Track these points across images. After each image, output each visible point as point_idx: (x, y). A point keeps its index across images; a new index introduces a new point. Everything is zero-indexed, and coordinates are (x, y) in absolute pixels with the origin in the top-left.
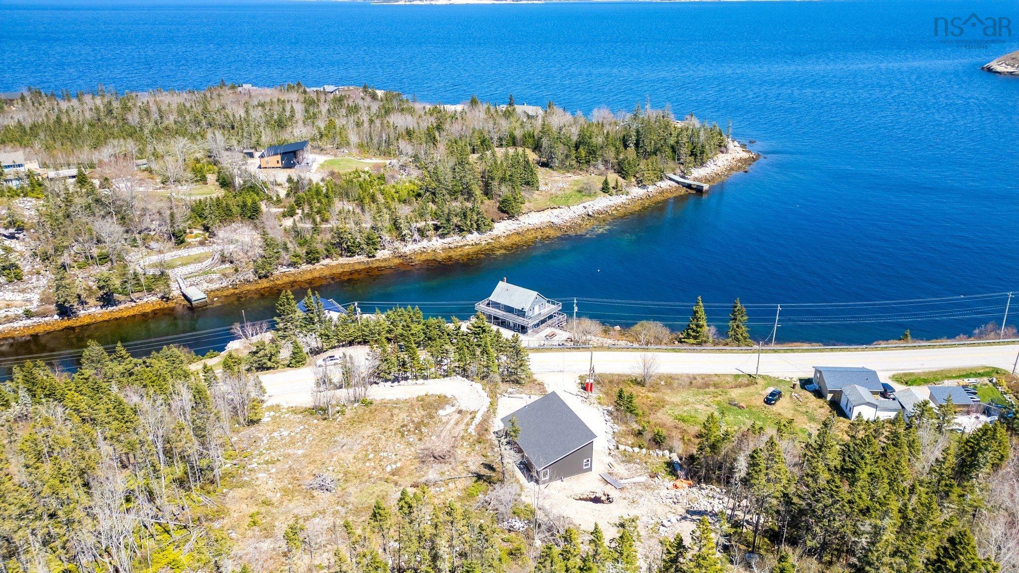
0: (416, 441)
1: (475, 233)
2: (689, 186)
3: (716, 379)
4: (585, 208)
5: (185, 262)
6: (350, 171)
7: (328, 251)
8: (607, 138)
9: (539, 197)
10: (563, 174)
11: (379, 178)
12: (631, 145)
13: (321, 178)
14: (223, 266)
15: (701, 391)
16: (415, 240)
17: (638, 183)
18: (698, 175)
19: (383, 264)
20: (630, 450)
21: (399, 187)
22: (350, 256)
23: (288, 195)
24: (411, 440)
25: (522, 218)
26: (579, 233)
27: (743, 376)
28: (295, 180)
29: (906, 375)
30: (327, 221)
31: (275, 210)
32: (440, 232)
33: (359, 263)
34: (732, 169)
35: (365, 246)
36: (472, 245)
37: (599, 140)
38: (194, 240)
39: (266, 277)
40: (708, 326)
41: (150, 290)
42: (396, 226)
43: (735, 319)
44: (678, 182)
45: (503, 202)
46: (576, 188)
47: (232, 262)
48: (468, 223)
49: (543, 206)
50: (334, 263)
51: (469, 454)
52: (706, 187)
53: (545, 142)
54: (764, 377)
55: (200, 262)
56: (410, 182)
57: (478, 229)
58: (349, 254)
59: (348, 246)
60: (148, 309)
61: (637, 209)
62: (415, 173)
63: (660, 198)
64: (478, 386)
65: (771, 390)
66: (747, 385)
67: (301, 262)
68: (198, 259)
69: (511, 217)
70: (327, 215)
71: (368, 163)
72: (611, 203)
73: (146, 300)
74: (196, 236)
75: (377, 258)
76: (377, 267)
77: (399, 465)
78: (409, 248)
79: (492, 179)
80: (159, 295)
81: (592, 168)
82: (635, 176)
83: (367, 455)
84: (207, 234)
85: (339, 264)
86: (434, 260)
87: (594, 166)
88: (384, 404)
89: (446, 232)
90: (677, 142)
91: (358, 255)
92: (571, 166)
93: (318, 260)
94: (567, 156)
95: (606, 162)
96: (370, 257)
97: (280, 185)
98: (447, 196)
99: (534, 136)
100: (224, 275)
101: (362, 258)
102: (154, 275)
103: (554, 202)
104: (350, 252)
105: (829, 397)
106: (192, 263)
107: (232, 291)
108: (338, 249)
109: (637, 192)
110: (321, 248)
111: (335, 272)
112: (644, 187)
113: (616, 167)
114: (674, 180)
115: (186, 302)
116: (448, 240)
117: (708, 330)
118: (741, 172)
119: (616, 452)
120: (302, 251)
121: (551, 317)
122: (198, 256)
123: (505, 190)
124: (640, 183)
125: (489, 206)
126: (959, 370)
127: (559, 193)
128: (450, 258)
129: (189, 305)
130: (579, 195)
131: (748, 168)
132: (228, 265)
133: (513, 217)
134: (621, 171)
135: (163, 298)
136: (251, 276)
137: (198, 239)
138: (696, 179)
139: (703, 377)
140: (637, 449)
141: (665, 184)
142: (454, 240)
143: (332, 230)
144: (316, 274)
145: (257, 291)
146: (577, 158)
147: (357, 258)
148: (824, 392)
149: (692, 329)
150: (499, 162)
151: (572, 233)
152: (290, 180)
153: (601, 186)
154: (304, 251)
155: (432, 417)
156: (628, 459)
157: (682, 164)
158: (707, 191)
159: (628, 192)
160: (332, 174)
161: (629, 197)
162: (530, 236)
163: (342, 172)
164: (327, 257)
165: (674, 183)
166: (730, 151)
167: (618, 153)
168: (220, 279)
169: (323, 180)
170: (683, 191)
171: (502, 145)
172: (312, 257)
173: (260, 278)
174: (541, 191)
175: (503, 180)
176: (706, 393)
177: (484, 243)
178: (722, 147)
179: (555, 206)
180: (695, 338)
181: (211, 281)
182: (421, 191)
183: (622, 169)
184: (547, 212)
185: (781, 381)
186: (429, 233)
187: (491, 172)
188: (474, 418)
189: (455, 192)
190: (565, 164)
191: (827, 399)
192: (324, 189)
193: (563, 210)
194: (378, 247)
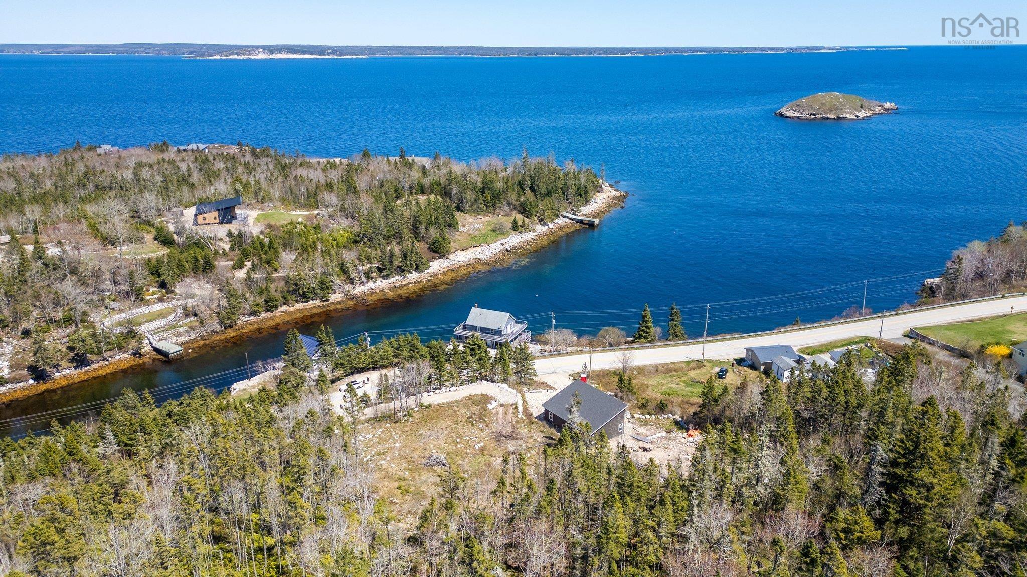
0: (485, 427)
1: (414, 273)
2: (581, 222)
3: (673, 366)
4: (503, 245)
5: (149, 318)
6: (285, 223)
7: (285, 298)
8: (507, 184)
9: (461, 238)
10: (475, 216)
11: (315, 228)
12: (527, 189)
13: (260, 230)
14: (188, 320)
15: (667, 375)
16: (362, 283)
17: (540, 222)
18: (586, 212)
19: (339, 306)
20: (643, 417)
21: (335, 235)
22: (305, 302)
23: (232, 249)
24: (481, 426)
25: (452, 257)
26: (505, 266)
27: (693, 361)
28: (236, 234)
29: (807, 348)
30: (276, 270)
31: (223, 264)
32: (384, 273)
33: (316, 307)
34: (610, 206)
35: (319, 291)
36: (415, 283)
37: (500, 185)
38: (152, 297)
39: (230, 326)
40: (655, 326)
41: (121, 348)
42: (344, 271)
43: (673, 320)
44: (571, 219)
45: (434, 243)
46: (489, 228)
47: (196, 315)
48: (408, 263)
49: (466, 245)
50: (292, 309)
51: (529, 432)
52: (596, 221)
53: (455, 189)
54: (709, 361)
55: (164, 317)
56: (344, 230)
57: (417, 269)
58: (304, 300)
59: (304, 292)
60: (123, 366)
61: (546, 243)
62: (345, 223)
63: (561, 233)
64: (505, 385)
65: (717, 369)
66: (699, 368)
67: (261, 309)
68: (162, 315)
69: (442, 256)
70: (276, 265)
71: (300, 215)
72: (522, 240)
73: (118, 357)
74: (154, 293)
75: (331, 301)
76: (335, 310)
77: (482, 444)
78: (358, 290)
79: (420, 223)
80: (130, 352)
81: (498, 210)
82: (536, 216)
83: (455, 441)
84: (164, 290)
85: (297, 310)
86: (385, 298)
87: (500, 208)
88: (442, 405)
89: (389, 273)
90: (565, 185)
91: (313, 300)
92: (480, 209)
93: (276, 307)
94: (476, 200)
95: (509, 204)
96: (324, 301)
97: (221, 240)
98: (382, 241)
99: (440, 184)
100: (190, 327)
101: (317, 302)
102: (121, 333)
103: (475, 241)
104: (305, 297)
105: (762, 368)
106: (156, 319)
107: (203, 342)
108: (294, 296)
109: (540, 229)
110: (278, 295)
111: (295, 316)
112: (545, 224)
113: (518, 208)
114: (567, 217)
115: (159, 357)
116: (391, 280)
117: (656, 330)
118: (619, 208)
119: (632, 420)
120: (261, 300)
121: (519, 335)
122: (160, 312)
123: (433, 232)
124: (541, 221)
125: (421, 247)
126: (842, 340)
127: (476, 233)
128: (400, 296)
129: (164, 358)
130: (494, 234)
131: (623, 205)
132: (192, 318)
133: (444, 256)
134: (524, 211)
135: (134, 354)
136: (217, 328)
137: (156, 296)
138: (584, 215)
139: (663, 365)
140: (648, 416)
141: (561, 221)
142: (396, 280)
143: (283, 278)
144: (278, 320)
145: (227, 340)
146: (484, 201)
147: (311, 303)
148: (757, 365)
149: (643, 330)
150: (423, 207)
151: (499, 267)
152: (230, 235)
153: (510, 225)
154: (263, 300)
155: (486, 410)
156: (645, 423)
157: (571, 203)
158: (598, 225)
159: (534, 230)
160: (270, 227)
161: (536, 234)
162: (464, 272)
163: (278, 224)
164: (284, 303)
165: (568, 220)
166: (604, 191)
167: (519, 196)
168: (187, 332)
169: (262, 233)
170: (578, 226)
171: (411, 193)
172: (270, 305)
173: (225, 328)
174: (461, 232)
175: (430, 223)
176: (672, 376)
177: (425, 281)
178: (598, 189)
179: (477, 245)
180: (645, 337)
181: (179, 335)
182: (358, 239)
183: (525, 210)
184: (472, 250)
185: (722, 362)
186: (374, 275)
187: (419, 217)
188: (516, 408)
189: (389, 237)
190: (475, 207)
191: (762, 370)
192: (266, 241)
193: (485, 248)
194: (330, 291)
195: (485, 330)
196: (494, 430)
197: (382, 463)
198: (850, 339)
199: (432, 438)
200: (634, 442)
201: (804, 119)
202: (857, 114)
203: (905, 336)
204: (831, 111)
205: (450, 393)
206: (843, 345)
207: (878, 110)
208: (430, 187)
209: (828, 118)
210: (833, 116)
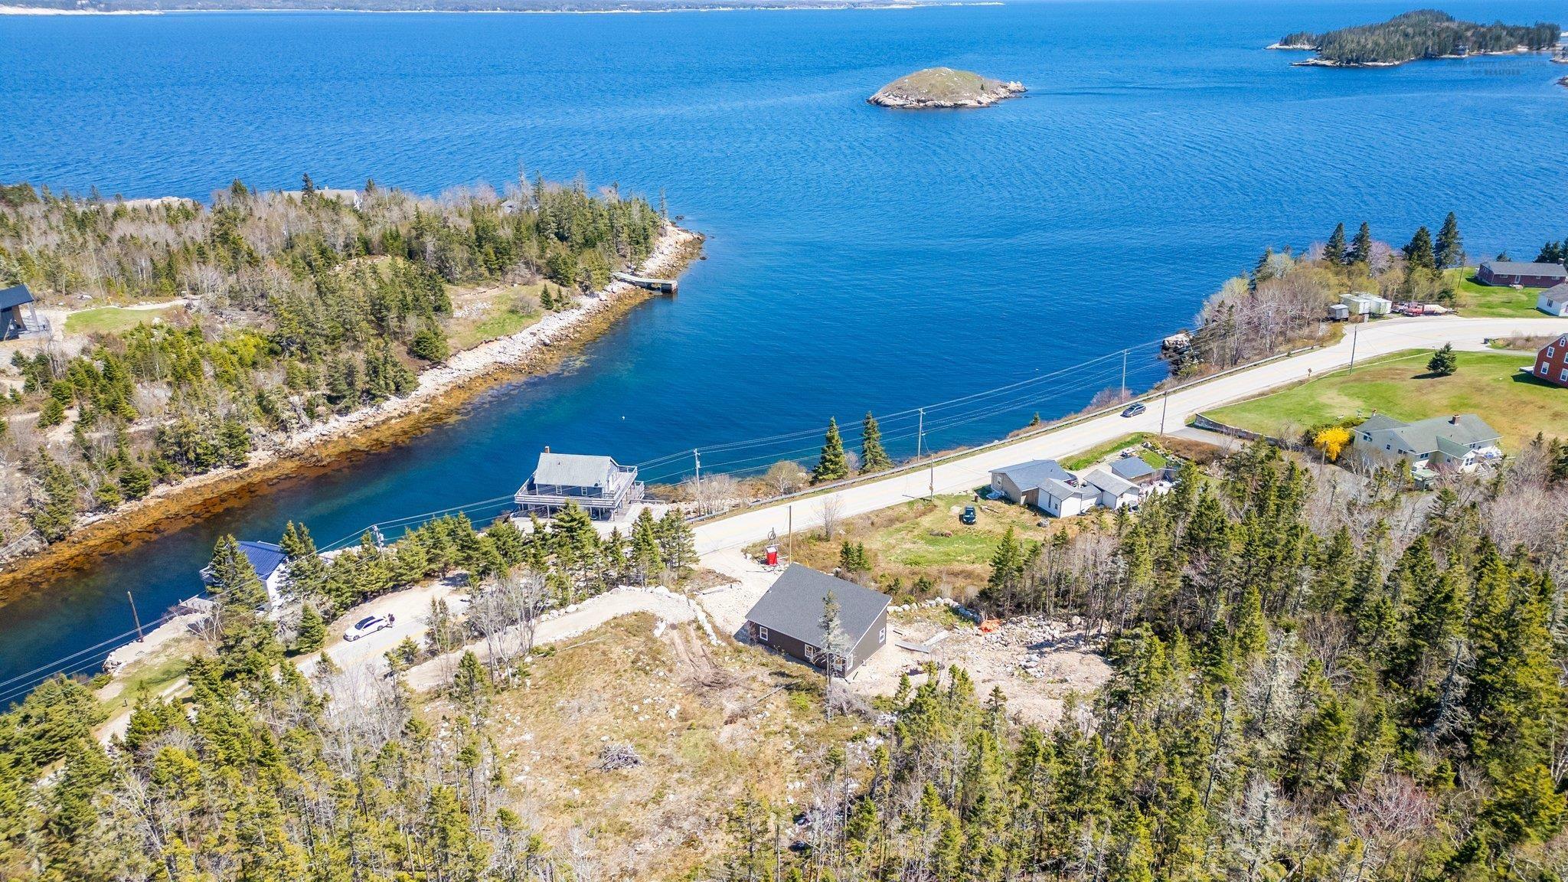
0: (667, 673)
1: (393, 398)
2: (649, 287)
3: (890, 512)
4: (534, 334)
6: (129, 328)
7: (161, 471)
8: (518, 230)
9: (459, 329)
10: (473, 289)
11: (190, 334)
12: (552, 236)
13: (79, 347)
15: (890, 529)
16: (303, 426)
17: (584, 291)
18: (651, 269)
19: (270, 474)
20: (900, 609)
21: (231, 343)
22: (201, 473)
23: (30, 388)
24: (661, 674)
25: (452, 363)
26: (552, 372)
27: (916, 501)
28: (33, 358)
29: (1068, 459)
30: (130, 420)
31: (19, 418)
32: (342, 405)
33: (225, 480)
34: (683, 258)
35: (225, 451)
36: (400, 416)
37: (506, 233)
39: (61, 538)
40: (847, 452)
42: (267, 409)
43: (868, 438)
44: (631, 283)
45: (418, 343)
46: (504, 308)
48: (382, 382)
49: (472, 341)
50: (177, 489)
51: (743, 668)
52: (674, 284)
53: (430, 243)
54: (940, 497)
56: (245, 332)
57: (398, 390)
58: (199, 470)
59: (197, 455)
61: (605, 326)
62: (244, 319)
63: (623, 308)
64: (662, 589)
65: (957, 510)
66: (930, 510)
67: (117, 498)
69: (436, 364)
70: (129, 410)
71: (150, 311)
72: (563, 323)
75: (252, 466)
76: (262, 481)
77: (678, 707)
78: (298, 440)
79: (388, 309)
81: (510, 276)
82: (576, 281)
85: (187, 490)
86: (353, 450)
87: (513, 271)
88: (575, 644)
89: (350, 403)
91: (216, 467)
92: (481, 275)
93: (146, 489)
94: (471, 262)
95: (528, 264)
96: (237, 467)
98: (325, 347)
99: (398, 236)
101: (224, 471)
103: (486, 332)
104: (200, 464)
105: (1023, 499)
107: (9, 577)
108: (178, 466)
109: (588, 302)
110: (146, 468)
111: (189, 503)
112: (592, 295)
113: (545, 271)
114: (624, 280)
116: (354, 416)
117: (849, 458)
118: (698, 260)
120: (113, 480)
123: (414, 324)
124: (587, 290)
125: (398, 351)
126: (1110, 442)
127: (485, 318)
128: (379, 443)
130: (515, 317)
131: (703, 254)
133: (439, 363)
134: (555, 273)
136: (34, 544)
138: (650, 275)
139: (878, 513)
140: (906, 607)
141: (617, 287)
142: (363, 414)
143: (149, 434)
144: (157, 515)
145: (61, 567)
146: (485, 262)
147: (213, 475)
148: (1013, 496)
149: (829, 460)
150: (387, 280)
151: (539, 373)
152: (19, 360)
153: (539, 300)
154: (117, 480)
155: (654, 642)
156: (908, 620)
157: (625, 256)
158: (677, 290)
159: (578, 305)
160: (98, 338)
161: (582, 311)
162: (481, 388)
163: (116, 332)
164: (161, 481)
165: (626, 285)
166: (668, 233)
167: (543, 250)
169: (85, 351)
171: (350, 255)
172: (133, 487)
173: (51, 543)
174: (458, 319)
175: (404, 307)
176: (899, 530)
177: (416, 410)
178: (659, 230)
179: (491, 338)
180: (834, 471)
182: (277, 348)
183: (557, 272)
184: (483, 348)
185: (958, 497)
186: (321, 409)
187: (384, 298)
188: (699, 628)
189: (334, 338)
190: (469, 272)
191: (1022, 502)
192: (99, 366)
193: (505, 342)
194: (247, 447)
195: (574, 491)
196: (684, 675)
197: (520, 779)
198: (1120, 438)
199: (586, 712)
200: (907, 655)
201: (910, 108)
202: (979, 98)
203: (1189, 426)
204: (945, 95)
205: (567, 617)
206: (1113, 450)
207: (1003, 93)
208: (382, 242)
209: (942, 107)
210: (948, 104)
